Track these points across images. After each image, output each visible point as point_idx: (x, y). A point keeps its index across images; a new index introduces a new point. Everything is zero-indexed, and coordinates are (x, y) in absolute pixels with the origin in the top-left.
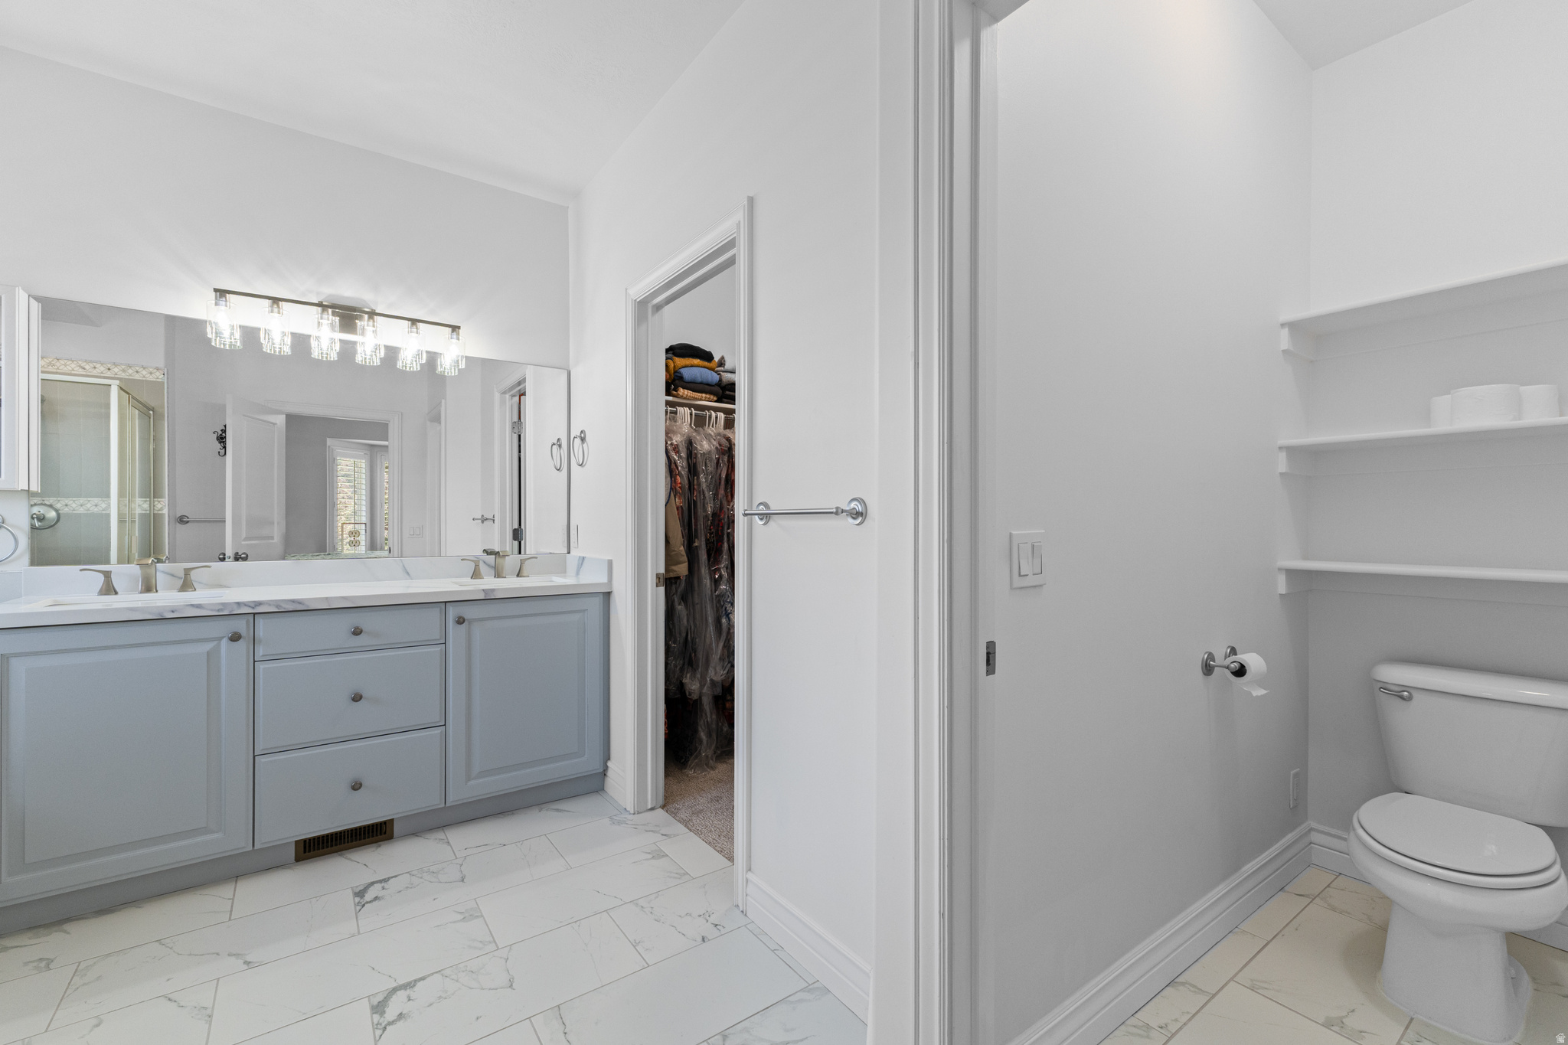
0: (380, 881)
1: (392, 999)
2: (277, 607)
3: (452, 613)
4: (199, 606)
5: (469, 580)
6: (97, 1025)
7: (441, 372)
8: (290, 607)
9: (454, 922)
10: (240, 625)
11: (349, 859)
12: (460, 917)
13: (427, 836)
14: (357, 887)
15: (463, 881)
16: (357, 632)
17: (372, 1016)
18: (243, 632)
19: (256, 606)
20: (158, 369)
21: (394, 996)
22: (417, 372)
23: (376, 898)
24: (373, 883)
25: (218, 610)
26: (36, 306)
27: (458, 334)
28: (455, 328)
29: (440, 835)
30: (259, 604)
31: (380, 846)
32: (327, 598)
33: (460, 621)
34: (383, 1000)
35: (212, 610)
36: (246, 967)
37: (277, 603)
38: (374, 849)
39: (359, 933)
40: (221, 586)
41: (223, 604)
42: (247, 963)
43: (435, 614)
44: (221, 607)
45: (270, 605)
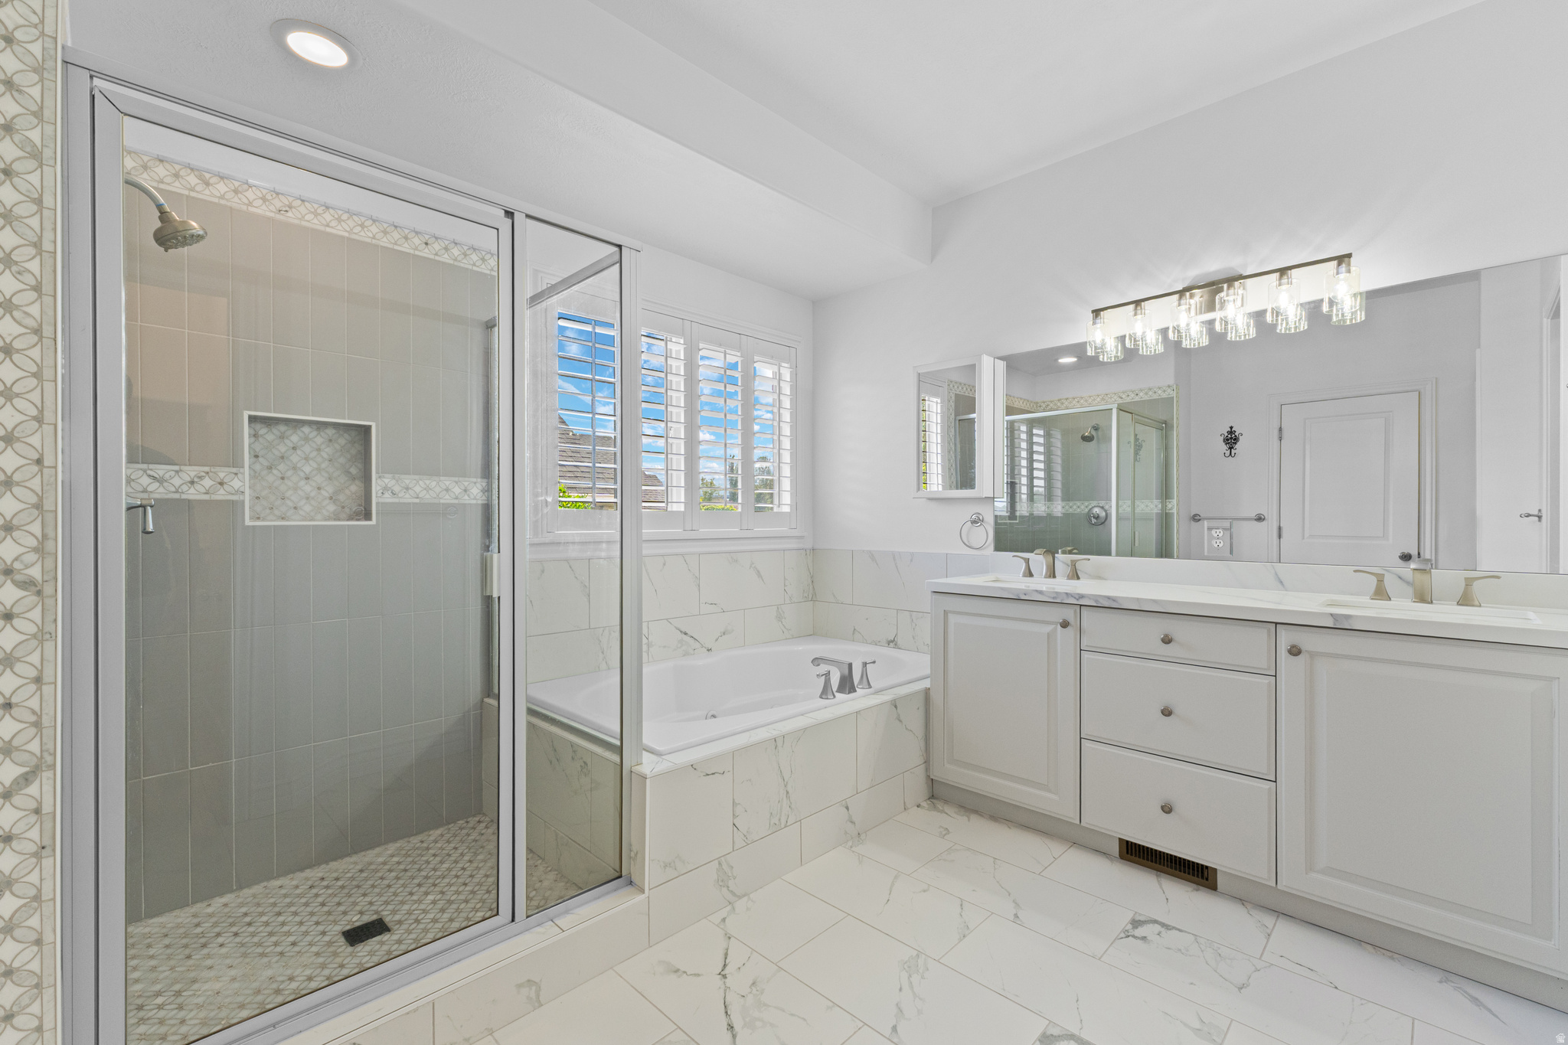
0: (1163, 925)
1: (1062, 1043)
2: (1096, 601)
3: (1286, 638)
4: (1041, 592)
5: (1366, 600)
6: (924, 891)
7: (1339, 321)
8: (1106, 604)
9: (1185, 1025)
10: (1069, 614)
11: (1160, 885)
12: (1197, 1025)
13: (1254, 912)
14: (1140, 915)
15: (1240, 989)
16: (1167, 640)
17: (1035, 1041)
18: (1071, 620)
19: (1080, 598)
20: (1169, 386)
21: (1066, 1042)
22: (1305, 331)
23: (1144, 938)
24: (1155, 922)
25: (1054, 598)
26: (1001, 365)
27: (1349, 265)
28: (1343, 259)
29: (1269, 920)
30: (1082, 596)
31: (1197, 890)
32: (1138, 599)
33: (1295, 651)
34: (1055, 1037)
35: (1049, 597)
36: (1012, 918)
37: (1096, 597)
38: (1190, 889)
39: (1099, 959)
40: (1100, 578)
41: (1057, 593)
42: (1016, 916)
43: (1262, 635)
44: (1055, 595)
45: (1090, 599)
